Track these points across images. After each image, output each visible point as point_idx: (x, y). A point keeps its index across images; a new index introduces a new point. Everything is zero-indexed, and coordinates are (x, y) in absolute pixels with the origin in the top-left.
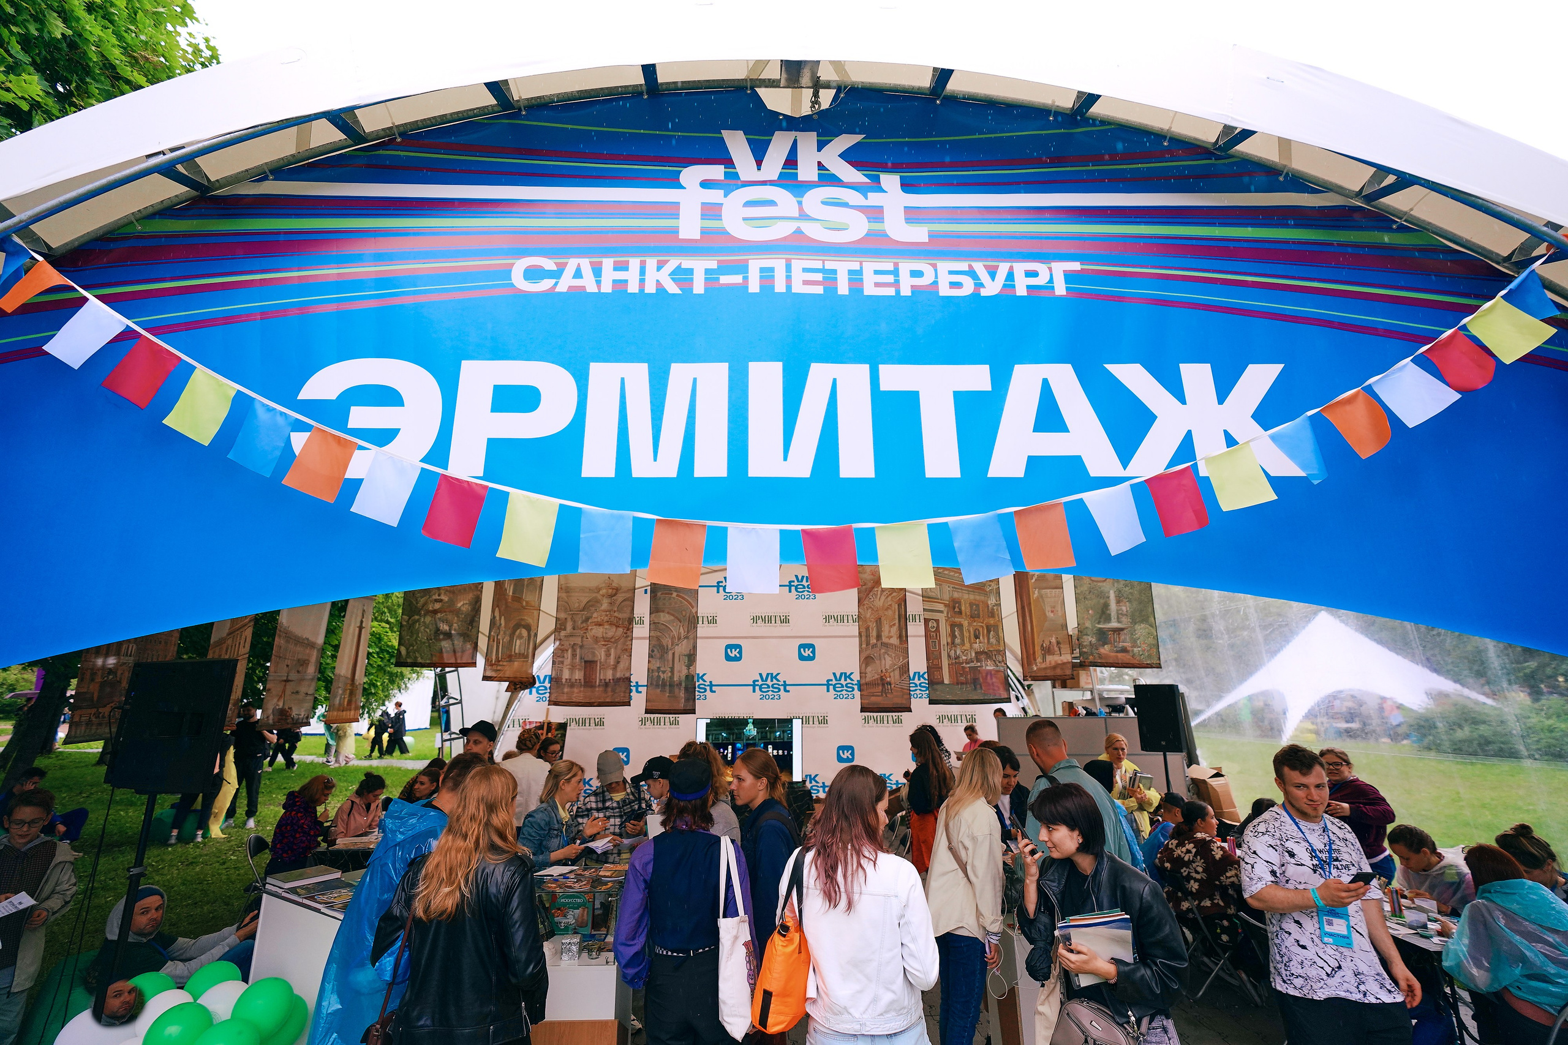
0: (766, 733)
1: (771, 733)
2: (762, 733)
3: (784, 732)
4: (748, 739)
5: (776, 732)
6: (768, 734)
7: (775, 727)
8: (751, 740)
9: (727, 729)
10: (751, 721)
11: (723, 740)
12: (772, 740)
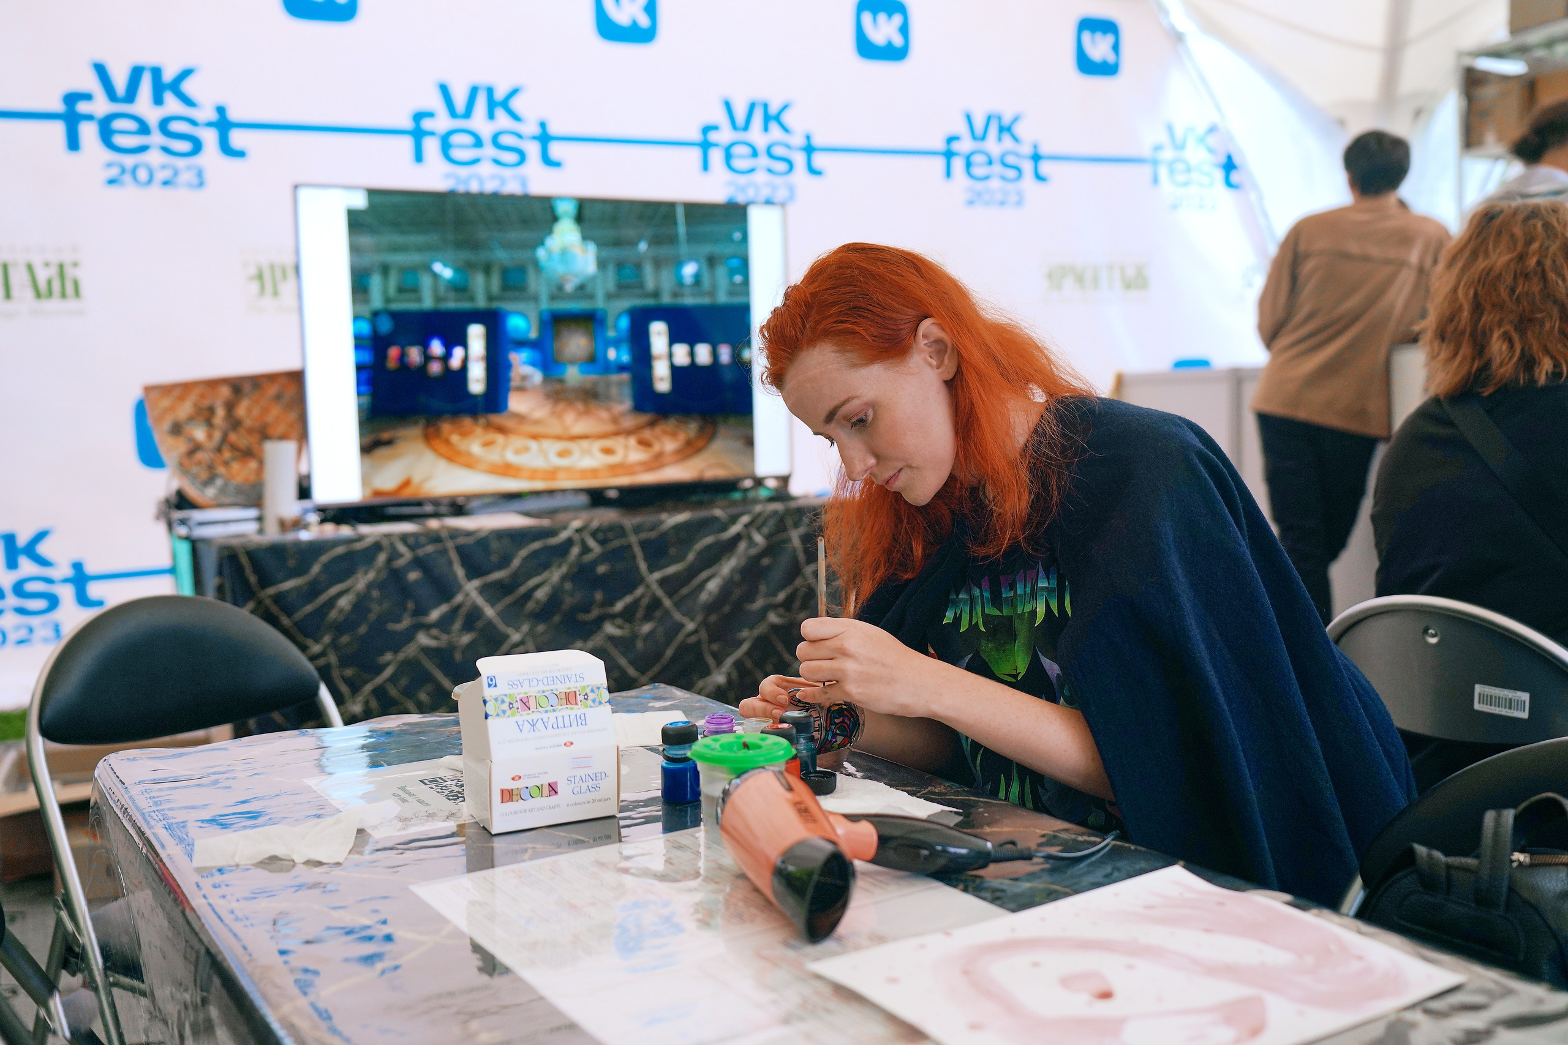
0: (638, 266)
1: (658, 264)
2: (620, 265)
3: (712, 261)
4: (558, 293)
5: (679, 263)
6: (648, 270)
7: (673, 240)
8: (573, 297)
9: (459, 245)
10: (566, 209)
11: (438, 299)
12: (666, 300)
